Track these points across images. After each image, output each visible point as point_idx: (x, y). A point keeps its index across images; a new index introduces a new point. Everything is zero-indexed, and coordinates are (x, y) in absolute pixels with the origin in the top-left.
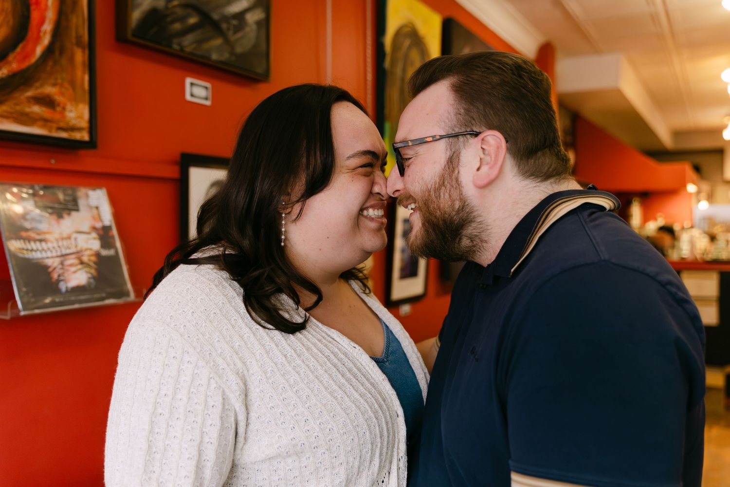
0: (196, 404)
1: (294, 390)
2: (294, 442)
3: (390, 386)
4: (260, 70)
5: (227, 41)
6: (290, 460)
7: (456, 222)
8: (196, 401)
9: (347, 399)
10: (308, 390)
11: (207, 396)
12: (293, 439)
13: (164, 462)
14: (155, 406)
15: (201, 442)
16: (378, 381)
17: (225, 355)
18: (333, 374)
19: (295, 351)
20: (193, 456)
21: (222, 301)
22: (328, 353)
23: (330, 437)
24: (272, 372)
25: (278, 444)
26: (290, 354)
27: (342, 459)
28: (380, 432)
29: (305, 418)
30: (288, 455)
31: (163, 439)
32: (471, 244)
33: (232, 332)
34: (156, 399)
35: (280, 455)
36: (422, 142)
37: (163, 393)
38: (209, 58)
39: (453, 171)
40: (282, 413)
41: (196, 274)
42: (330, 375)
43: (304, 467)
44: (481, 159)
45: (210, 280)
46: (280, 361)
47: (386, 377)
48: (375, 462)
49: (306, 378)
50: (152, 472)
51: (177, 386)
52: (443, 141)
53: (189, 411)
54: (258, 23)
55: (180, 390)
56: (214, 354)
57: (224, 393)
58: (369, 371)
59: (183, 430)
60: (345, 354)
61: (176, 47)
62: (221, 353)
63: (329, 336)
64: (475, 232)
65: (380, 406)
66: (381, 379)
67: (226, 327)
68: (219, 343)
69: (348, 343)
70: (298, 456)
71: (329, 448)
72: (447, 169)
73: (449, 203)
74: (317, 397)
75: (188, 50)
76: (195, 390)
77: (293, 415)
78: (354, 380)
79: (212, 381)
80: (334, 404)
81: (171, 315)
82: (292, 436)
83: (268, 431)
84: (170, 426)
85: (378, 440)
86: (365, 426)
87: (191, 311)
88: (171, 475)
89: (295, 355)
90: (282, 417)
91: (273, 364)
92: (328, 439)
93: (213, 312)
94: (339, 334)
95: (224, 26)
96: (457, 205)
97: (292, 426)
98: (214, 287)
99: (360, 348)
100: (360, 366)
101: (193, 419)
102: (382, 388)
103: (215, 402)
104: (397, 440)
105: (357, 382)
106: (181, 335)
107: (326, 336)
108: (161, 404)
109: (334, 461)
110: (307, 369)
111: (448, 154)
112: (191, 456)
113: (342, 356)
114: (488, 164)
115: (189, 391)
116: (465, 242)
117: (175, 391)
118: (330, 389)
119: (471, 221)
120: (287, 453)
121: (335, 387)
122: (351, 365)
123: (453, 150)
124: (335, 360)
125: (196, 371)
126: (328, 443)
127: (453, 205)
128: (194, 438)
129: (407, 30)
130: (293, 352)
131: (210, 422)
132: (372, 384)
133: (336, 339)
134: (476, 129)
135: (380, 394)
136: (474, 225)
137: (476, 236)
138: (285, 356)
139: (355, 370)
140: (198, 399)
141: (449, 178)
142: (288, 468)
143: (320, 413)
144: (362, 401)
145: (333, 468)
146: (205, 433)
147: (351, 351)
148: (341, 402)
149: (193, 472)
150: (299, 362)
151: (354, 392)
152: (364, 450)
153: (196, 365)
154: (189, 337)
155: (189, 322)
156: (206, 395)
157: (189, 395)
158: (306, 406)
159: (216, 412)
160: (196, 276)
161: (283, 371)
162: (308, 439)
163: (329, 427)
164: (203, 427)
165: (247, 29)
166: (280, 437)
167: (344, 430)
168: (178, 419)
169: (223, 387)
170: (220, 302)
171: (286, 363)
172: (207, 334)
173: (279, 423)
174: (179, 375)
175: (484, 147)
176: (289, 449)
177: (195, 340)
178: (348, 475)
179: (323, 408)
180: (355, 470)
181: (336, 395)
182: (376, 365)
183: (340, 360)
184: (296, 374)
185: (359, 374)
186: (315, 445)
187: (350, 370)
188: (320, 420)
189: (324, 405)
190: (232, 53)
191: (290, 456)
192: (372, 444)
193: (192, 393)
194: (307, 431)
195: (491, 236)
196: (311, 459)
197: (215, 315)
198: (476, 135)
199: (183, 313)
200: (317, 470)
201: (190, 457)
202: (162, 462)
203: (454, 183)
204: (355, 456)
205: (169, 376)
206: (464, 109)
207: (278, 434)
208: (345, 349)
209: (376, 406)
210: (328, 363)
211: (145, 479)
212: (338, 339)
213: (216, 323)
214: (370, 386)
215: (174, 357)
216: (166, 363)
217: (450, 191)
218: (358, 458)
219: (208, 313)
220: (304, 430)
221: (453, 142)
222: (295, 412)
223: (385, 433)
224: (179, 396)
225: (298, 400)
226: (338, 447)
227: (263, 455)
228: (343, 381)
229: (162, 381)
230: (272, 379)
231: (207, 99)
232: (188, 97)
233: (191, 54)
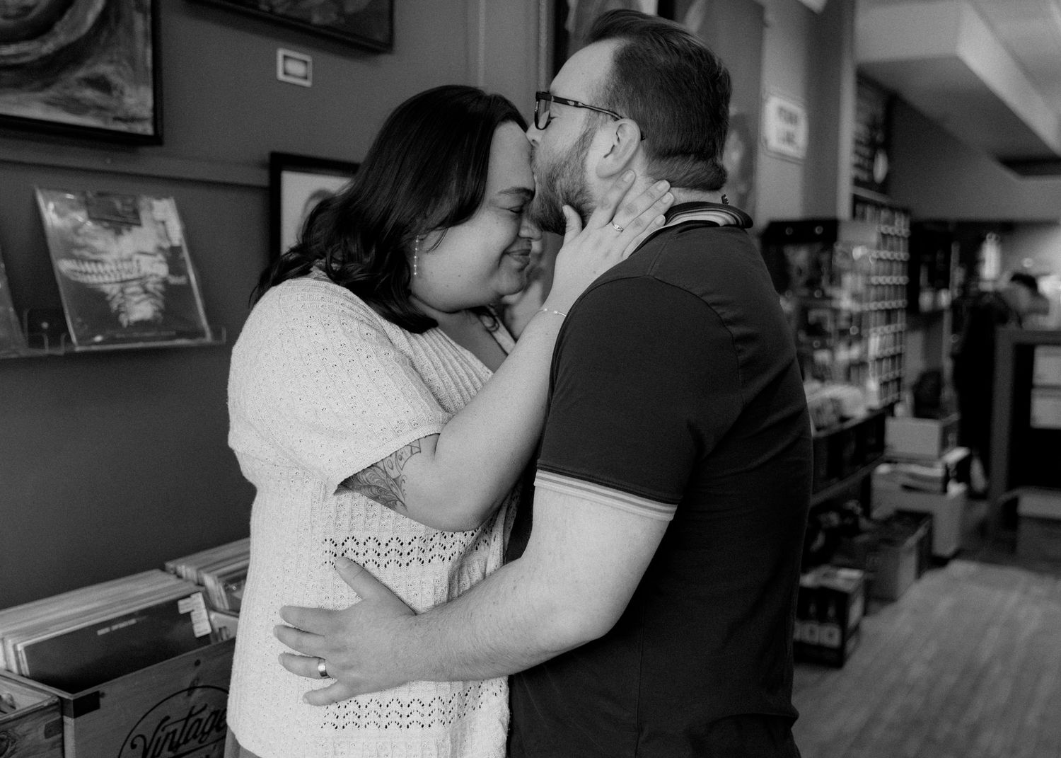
4: (379, 37)
36: (564, 101)
38: (307, 22)
39: (582, 151)
44: (613, 145)
52: (583, 111)
61: (264, 7)
72: (578, 146)
75: (280, 10)
111: (584, 128)
123: (590, 126)
134: (618, 111)
141: (576, 157)
175: (620, 135)
190: (341, 13)
198: (617, 118)
203: (579, 165)
206: (614, 86)
217: (573, 172)
221: (593, 117)
231: (306, 78)
232: (281, 76)
233: (283, 16)
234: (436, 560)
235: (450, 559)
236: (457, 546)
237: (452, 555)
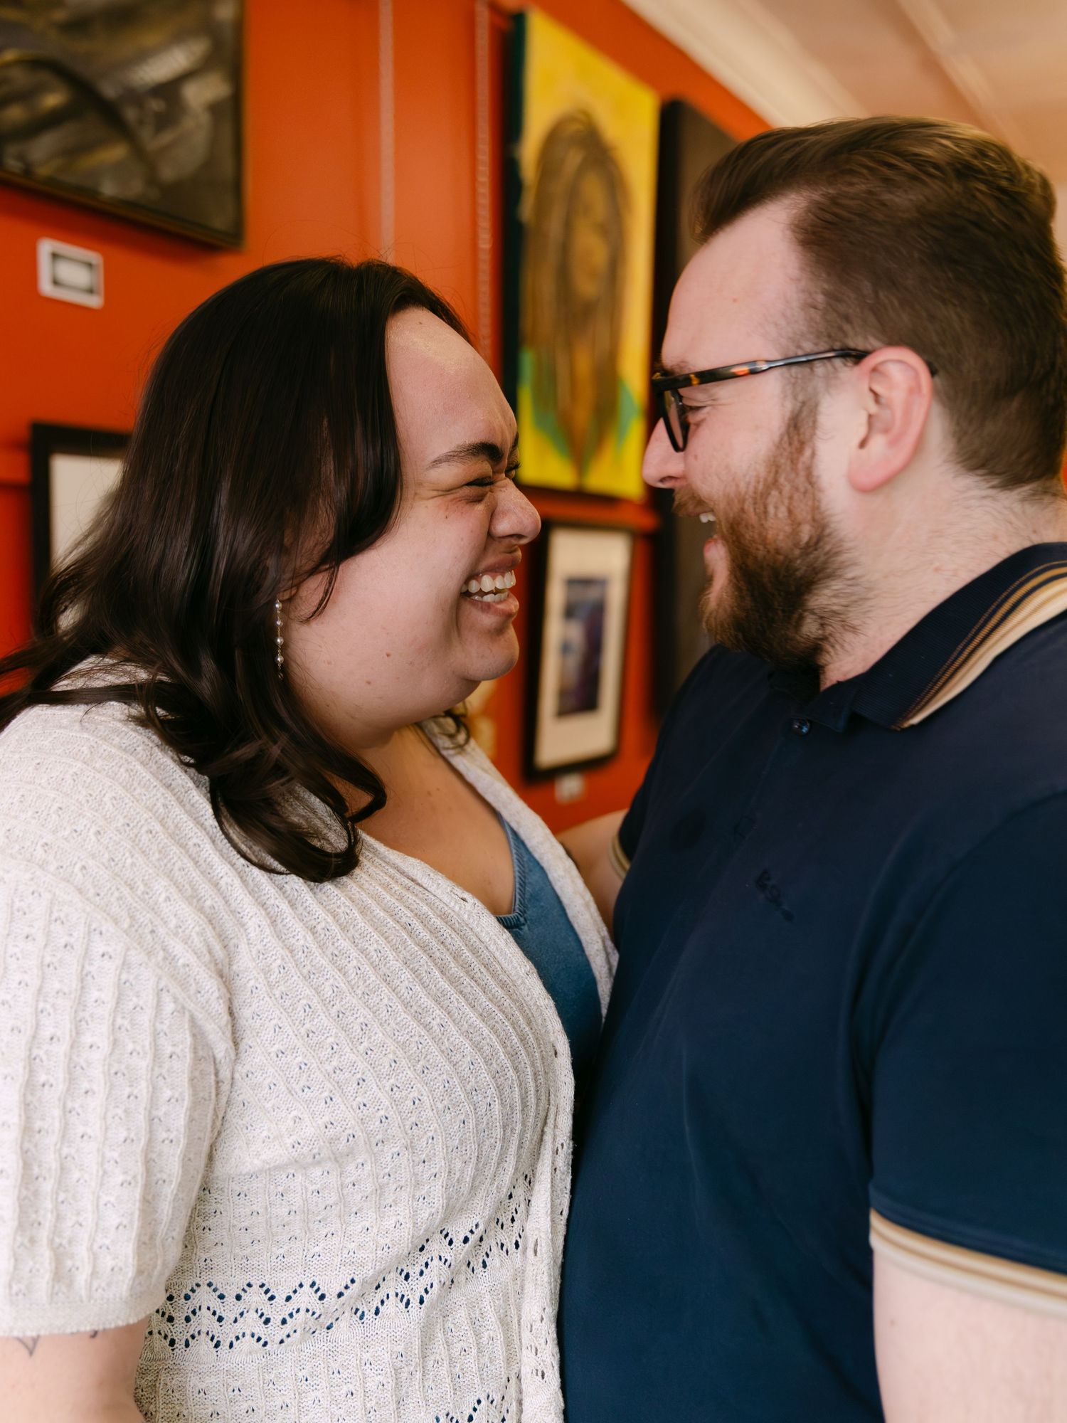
0: (131, 1053)
1: (334, 1011)
2: (331, 1132)
3: (542, 987)
4: (220, 222)
5: (138, 151)
6: (317, 1172)
7: (798, 574)
8: (130, 1047)
9: (452, 1028)
10: (364, 1011)
11: (156, 1035)
12: (329, 1126)
13: (60, 1199)
14: (30, 1066)
15: (150, 1142)
16: (515, 978)
17: (187, 931)
18: (423, 970)
19: (335, 916)
20: (134, 1177)
21: (162, 800)
22: (406, 916)
23: (413, 1119)
24: (282, 971)
25: (294, 1138)
26: (323, 925)
27: (439, 1164)
28: (522, 1099)
29: (359, 1076)
30: (316, 1160)
31: (56, 1145)
32: (820, 632)
33: (194, 875)
34: (30, 1050)
35: (296, 1161)
36: (712, 376)
37: (46, 1033)
38: (94, 193)
39: (800, 450)
40: (303, 1066)
41: (86, 735)
42: (414, 971)
43: (351, 1186)
44: (870, 417)
45: (125, 750)
46: (302, 942)
47: (533, 967)
48: (506, 1165)
49: (361, 983)
50: (36, 1225)
51: (81, 1014)
52: (775, 374)
53: (116, 1073)
54: (215, 109)
55: (87, 1022)
56: (161, 931)
57: (193, 1020)
58: (497, 954)
59: (105, 1118)
60: (444, 917)
61: (13, 164)
62: (176, 927)
63: (403, 873)
64: (835, 604)
65: (523, 1039)
66: (522, 972)
67: (179, 864)
68: (169, 903)
69: (449, 889)
70: (337, 1161)
71: (411, 1142)
72: (786, 446)
73: (788, 529)
74: (386, 1026)
75: (43, 171)
76: (126, 1023)
77: (330, 1069)
78: (467, 980)
79: (167, 998)
80: (425, 1044)
81: (44, 840)
82: (326, 1119)
83: (268, 1105)
84: (70, 1112)
85: (518, 1116)
86: (492, 1090)
87: (93, 830)
88: (81, 1225)
89: (335, 928)
90: (305, 1076)
91: (285, 953)
92: (408, 1123)
93: (145, 829)
94: (427, 869)
95: (130, 114)
96: (806, 533)
97: (326, 1094)
98: (139, 767)
99: (476, 901)
100: (478, 943)
101: (127, 1090)
102: (525, 993)
103: (174, 1045)
104: (553, 1109)
105: (473, 983)
106: (80, 891)
107: (398, 875)
108: (41, 1061)
109: (421, 1169)
110: (363, 961)
111: (789, 406)
112: (129, 1178)
113: (438, 922)
114: (886, 431)
115: (113, 1025)
116: (810, 628)
117: (76, 1028)
118: (415, 1008)
119: (831, 576)
120: (314, 1157)
121: (427, 1002)
122: (459, 943)
123: (801, 398)
124: (425, 935)
125: (124, 977)
126: (409, 1131)
127: (795, 533)
128: (132, 1135)
129: (574, 127)
130: (330, 919)
131: (167, 1093)
132: (503, 985)
133: (420, 881)
134: (857, 343)
135: (521, 1008)
136: (836, 585)
137: (835, 613)
138: (313, 930)
139: (467, 954)
140: (134, 1042)
141: (788, 468)
142: (311, 1188)
143: (393, 1064)
144: (486, 1031)
145: (418, 1184)
146: (156, 1120)
147: (457, 908)
148: (440, 1036)
149: (137, 1213)
150: (344, 944)
151: (468, 1010)
152: (487, 1143)
153: (124, 964)
154: (98, 895)
155: (93, 856)
156: (155, 1030)
157: (113, 1034)
158: (361, 1048)
159: (182, 1068)
160: (88, 740)
161: (308, 967)
162: (363, 1123)
163: (411, 1096)
164: (151, 1107)
165: (188, 123)
166: (297, 1119)
167: (445, 1102)
168: (87, 1092)
169: (190, 1008)
170: (159, 804)
171: (314, 947)
172: (139, 883)
173: (298, 1088)
174: (83, 988)
175: (878, 389)
176: (319, 1149)
177: (113, 899)
178: (449, 1199)
179: (400, 1053)
180: (465, 1188)
181: (429, 1019)
182: (512, 939)
183: (434, 932)
184: (338, 975)
185: (476, 965)
186: (380, 1137)
187: (456, 956)
188: (392, 1081)
189: (404, 1046)
190: (152, 179)
191: (319, 1163)
192: (504, 1127)
193: (120, 1028)
194: (362, 1107)
195: (871, 615)
196: (368, 1167)
197: (150, 836)
198: (857, 356)
199: (75, 835)
200: (380, 1190)
201: (126, 1181)
202: (57, 1199)
203: (801, 481)
204: (466, 1158)
205: (58, 993)
206: (826, 293)
207: (294, 1113)
208: (442, 905)
209: (516, 1040)
210: (409, 941)
211: (22, 1244)
212: (424, 881)
213: (157, 855)
214: (499, 992)
215: (66, 946)
216: (48, 959)
217: (791, 498)
218: (474, 1160)
219: (135, 831)
220: (355, 1105)
221: (799, 376)
222: (335, 1063)
223: (532, 1100)
224: (87, 1039)
225: (342, 1034)
226: (430, 1141)
227: (256, 1161)
228: (444, 984)
229: (41, 1005)
230: (282, 988)
231: (90, 291)
232: (46, 288)
233: (50, 181)
234: (392, 1307)
235: (422, 1302)
236: (435, 1271)
237: (426, 1291)
